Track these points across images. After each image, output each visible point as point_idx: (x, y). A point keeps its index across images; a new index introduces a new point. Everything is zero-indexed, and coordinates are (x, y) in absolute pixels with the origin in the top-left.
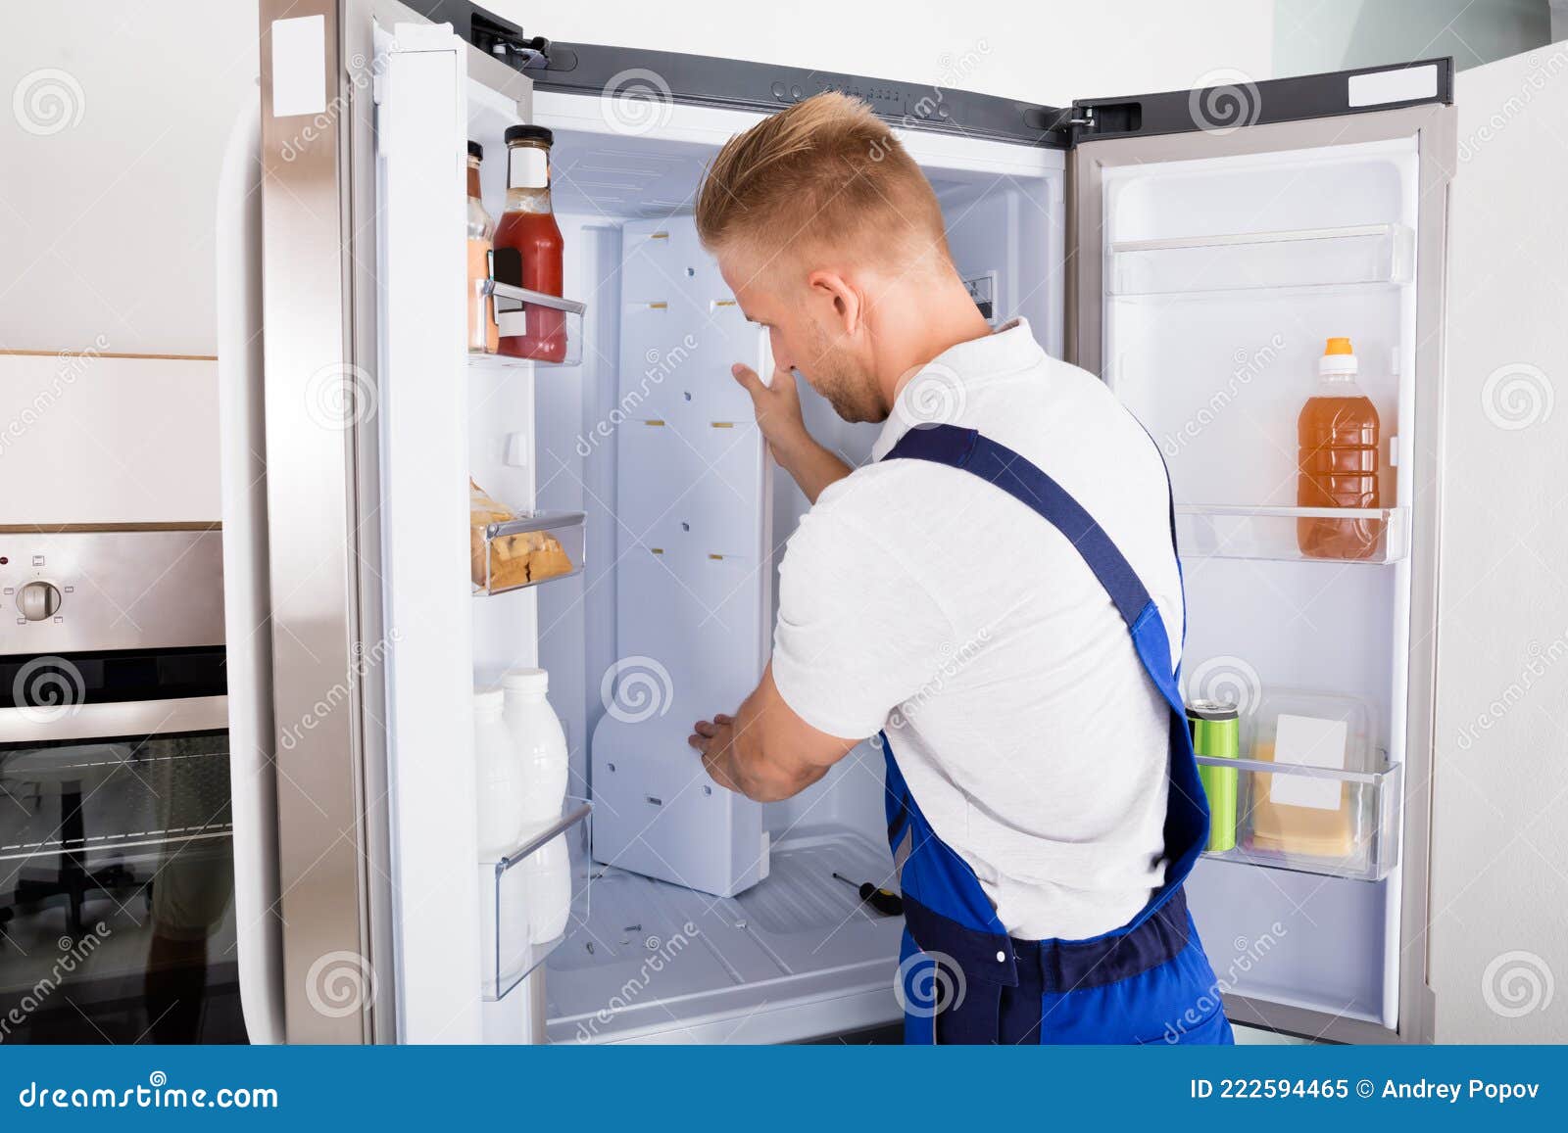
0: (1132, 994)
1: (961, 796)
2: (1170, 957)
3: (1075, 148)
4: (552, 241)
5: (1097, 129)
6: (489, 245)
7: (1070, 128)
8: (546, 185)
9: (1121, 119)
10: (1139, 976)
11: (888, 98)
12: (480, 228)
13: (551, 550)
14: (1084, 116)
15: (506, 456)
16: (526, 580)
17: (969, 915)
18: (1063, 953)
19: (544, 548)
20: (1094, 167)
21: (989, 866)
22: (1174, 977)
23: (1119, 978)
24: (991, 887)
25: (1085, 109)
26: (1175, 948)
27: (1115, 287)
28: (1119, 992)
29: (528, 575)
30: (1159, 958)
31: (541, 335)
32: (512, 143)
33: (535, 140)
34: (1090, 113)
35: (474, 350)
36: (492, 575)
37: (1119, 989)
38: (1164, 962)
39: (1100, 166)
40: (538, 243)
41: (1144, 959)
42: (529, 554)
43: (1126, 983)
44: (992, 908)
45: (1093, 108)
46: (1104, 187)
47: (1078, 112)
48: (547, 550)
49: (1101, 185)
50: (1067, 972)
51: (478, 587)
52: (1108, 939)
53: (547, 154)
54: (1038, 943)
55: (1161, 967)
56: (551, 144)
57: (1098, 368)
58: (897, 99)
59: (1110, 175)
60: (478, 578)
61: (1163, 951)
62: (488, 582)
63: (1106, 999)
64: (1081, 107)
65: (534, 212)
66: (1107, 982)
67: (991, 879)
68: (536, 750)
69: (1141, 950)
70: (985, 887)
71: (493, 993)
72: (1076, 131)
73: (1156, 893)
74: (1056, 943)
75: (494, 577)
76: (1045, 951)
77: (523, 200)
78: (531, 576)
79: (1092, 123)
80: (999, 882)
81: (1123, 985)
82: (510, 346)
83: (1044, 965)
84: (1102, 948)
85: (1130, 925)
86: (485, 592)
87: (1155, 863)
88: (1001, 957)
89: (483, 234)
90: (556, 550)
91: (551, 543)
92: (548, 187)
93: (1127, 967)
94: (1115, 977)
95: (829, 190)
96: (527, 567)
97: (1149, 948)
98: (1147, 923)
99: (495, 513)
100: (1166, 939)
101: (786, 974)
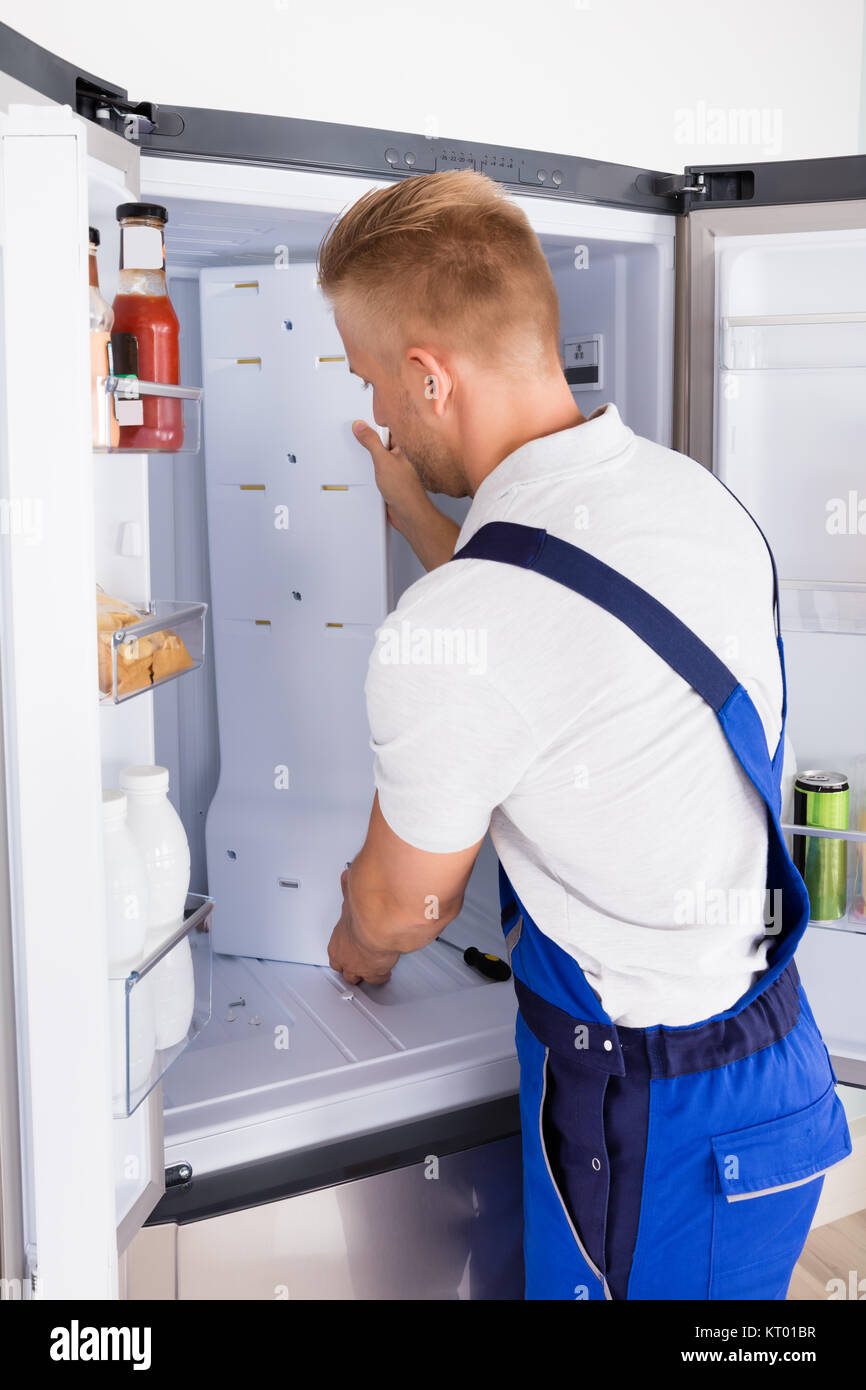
0: (738, 1080)
1: (561, 889)
2: (778, 1039)
3: (687, 215)
4: (168, 323)
5: (709, 197)
6: (108, 337)
7: (682, 195)
8: (161, 267)
9: (731, 186)
10: (747, 1059)
11: (502, 165)
12: (100, 319)
13: (172, 647)
14: (695, 183)
15: (120, 546)
16: (150, 681)
17: (573, 1004)
18: (668, 1039)
19: (165, 645)
20: (707, 235)
21: (591, 959)
22: (782, 1060)
23: (726, 1062)
24: (595, 979)
25: (696, 176)
26: (783, 1029)
27: (729, 361)
28: (726, 1077)
29: (152, 676)
30: (766, 1041)
31: (159, 424)
32: (124, 221)
33: (149, 218)
34: (701, 180)
35: (97, 449)
36: (119, 682)
37: (725, 1072)
38: (771, 1044)
39: (713, 235)
40: (154, 327)
41: (750, 1042)
42: (152, 655)
43: (734, 1067)
44: (597, 999)
45: (705, 175)
46: (717, 256)
47: (691, 181)
48: (169, 648)
49: (713, 255)
50: (674, 1059)
51: (104, 695)
52: (713, 1023)
53: (162, 233)
54: (643, 1030)
55: (768, 1049)
56: (166, 221)
57: (708, 459)
58: (511, 166)
59: (723, 245)
60: (106, 687)
61: (771, 1034)
62: (114, 688)
63: (713, 1083)
64: (693, 174)
65: (151, 295)
66: (714, 1066)
67: (595, 971)
68: (158, 853)
69: (747, 1032)
70: (588, 977)
71: (122, 1109)
72: (688, 198)
73: (759, 977)
74: (661, 1029)
75: (121, 685)
76: (651, 1039)
77: (137, 281)
78: (154, 677)
79: (704, 191)
80: (603, 974)
81: (730, 1068)
82: (129, 438)
83: (650, 1052)
84: (707, 1033)
85: (734, 1009)
86: (111, 700)
87: (757, 944)
88: (608, 1045)
89: (103, 322)
90: (178, 647)
91: (172, 639)
92: (163, 269)
93: (733, 1052)
94: (721, 1061)
95: (443, 270)
96: (151, 668)
97: (756, 1029)
98: (754, 1005)
99: (116, 613)
100: (773, 1022)
101: (399, 1049)
